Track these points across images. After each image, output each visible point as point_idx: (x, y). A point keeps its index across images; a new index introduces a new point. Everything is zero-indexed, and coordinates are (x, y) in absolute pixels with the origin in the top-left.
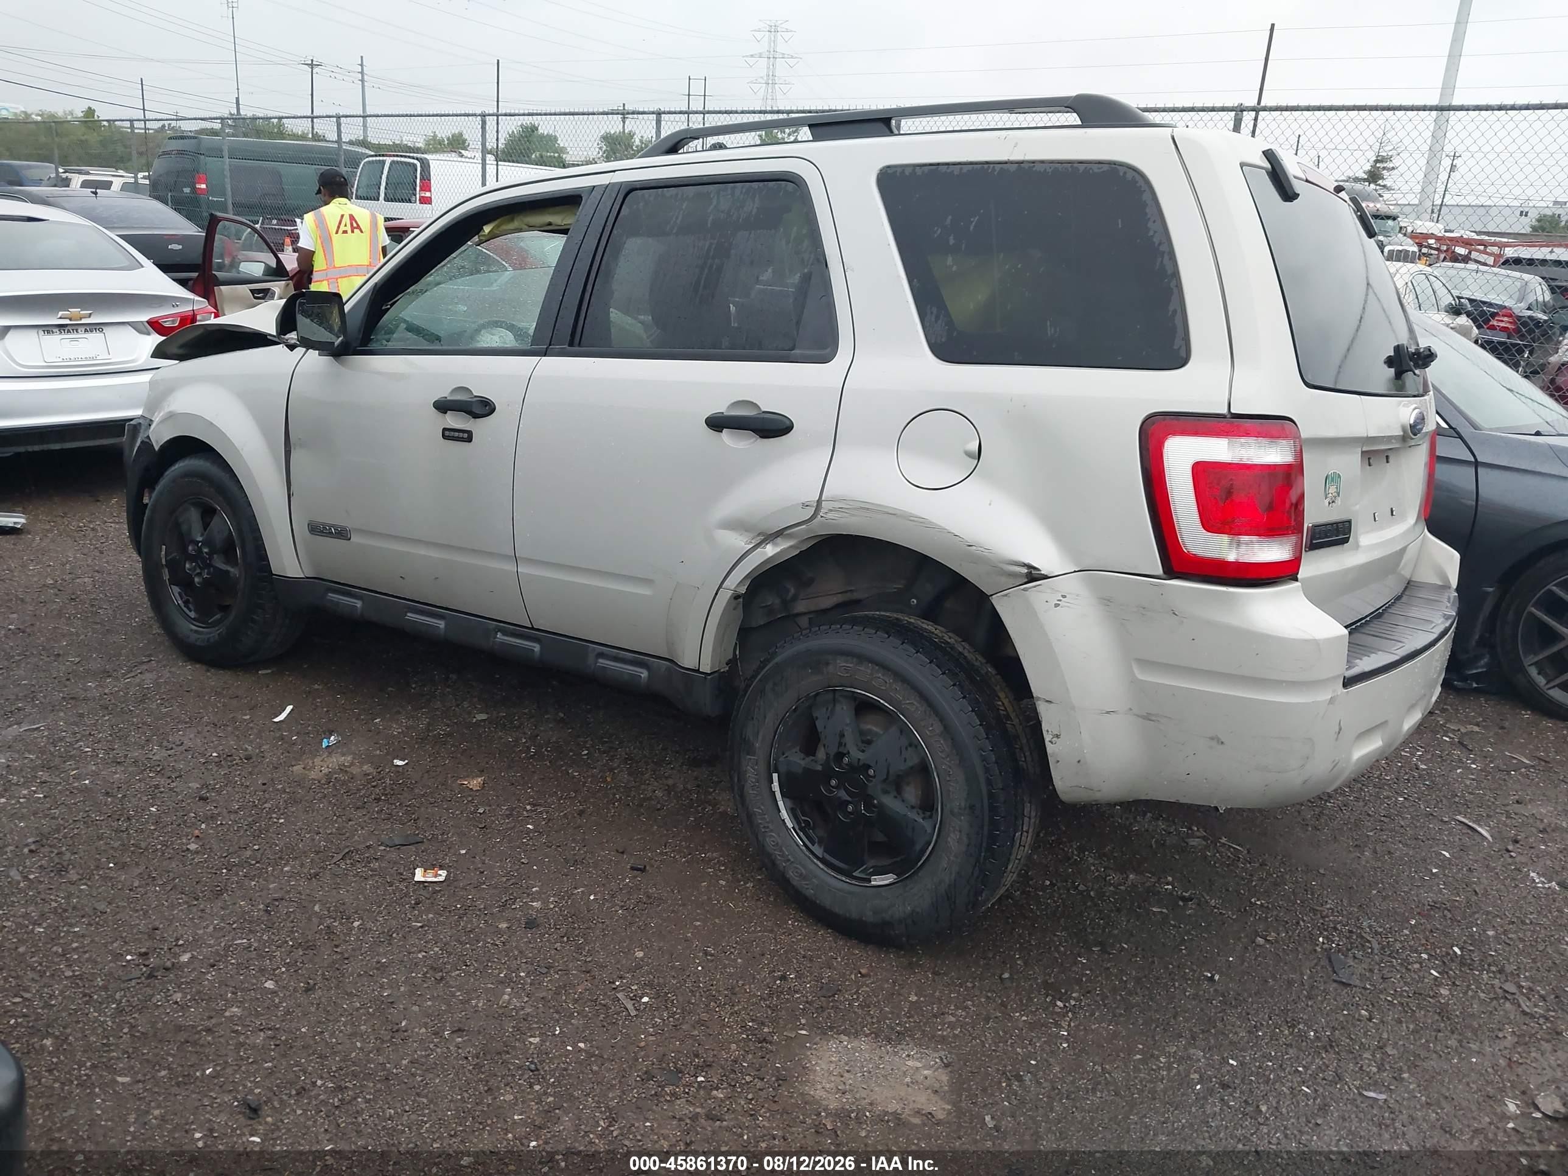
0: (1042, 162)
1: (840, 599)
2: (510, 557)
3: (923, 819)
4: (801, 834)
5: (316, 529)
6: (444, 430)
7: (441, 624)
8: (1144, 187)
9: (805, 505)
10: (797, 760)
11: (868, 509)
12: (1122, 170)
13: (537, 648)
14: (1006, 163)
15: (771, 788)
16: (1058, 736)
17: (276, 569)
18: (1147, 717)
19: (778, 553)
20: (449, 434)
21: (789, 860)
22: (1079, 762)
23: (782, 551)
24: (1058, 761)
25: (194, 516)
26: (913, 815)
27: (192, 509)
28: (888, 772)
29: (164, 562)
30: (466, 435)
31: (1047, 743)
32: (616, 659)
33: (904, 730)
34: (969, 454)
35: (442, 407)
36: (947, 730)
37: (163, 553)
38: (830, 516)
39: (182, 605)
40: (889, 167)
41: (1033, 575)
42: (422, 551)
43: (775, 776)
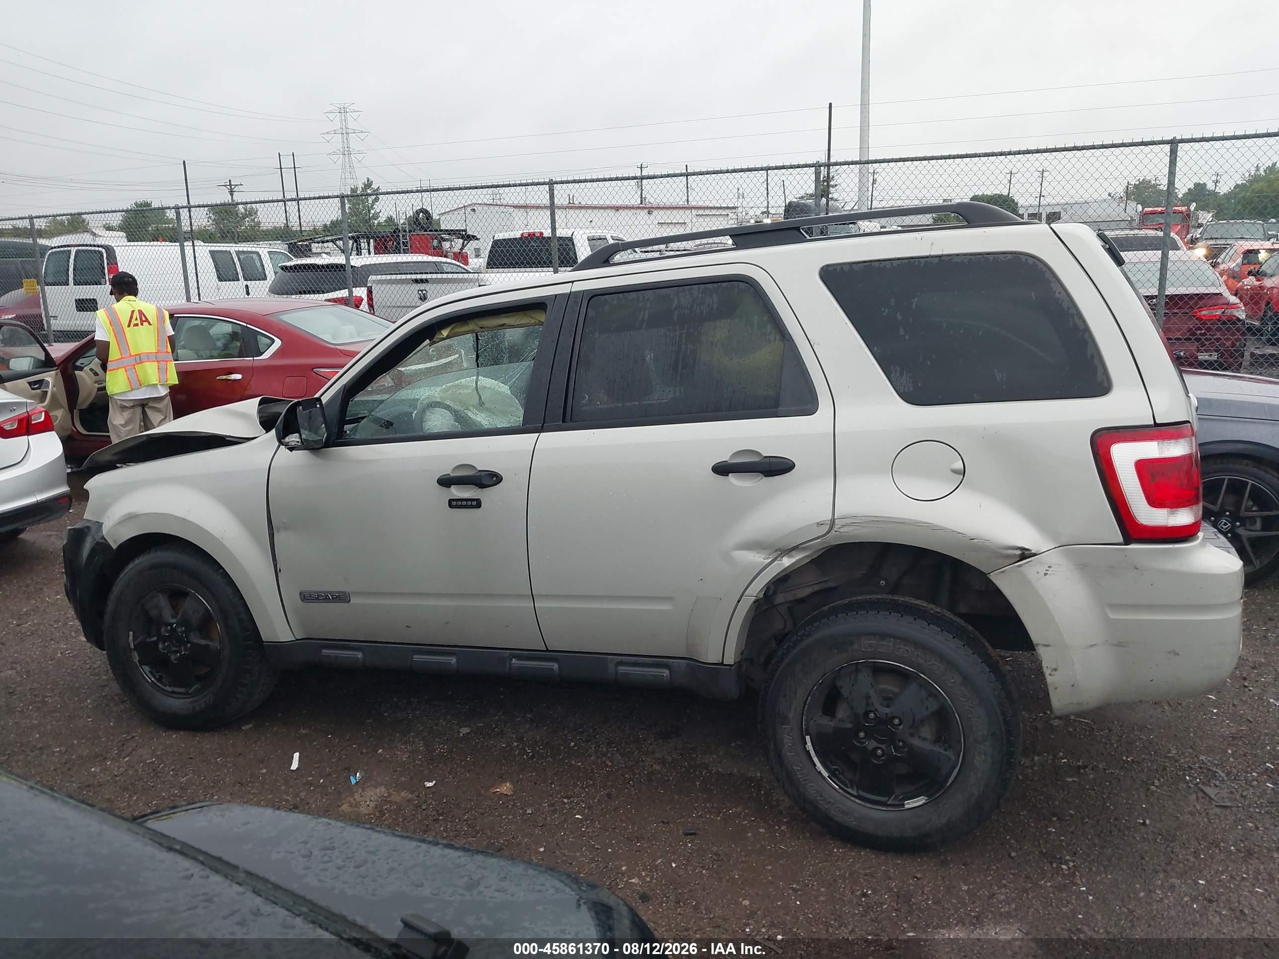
0: (958, 255)
1: (816, 588)
2: (527, 596)
3: (945, 750)
4: (835, 780)
5: (306, 597)
6: (450, 501)
7: (453, 660)
8: (1044, 269)
9: (820, 524)
10: (826, 723)
11: (878, 521)
12: (1023, 258)
13: (555, 666)
14: (927, 257)
15: (805, 748)
16: (1055, 670)
17: (266, 635)
18: (1120, 645)
19: (792, 564)
20: (454, 504)
21: (830, 802)
22: (1073, 686)
23: (797, 561)
24: (1056, 688)
25: (163, 601)
26: (937, 749)
27: (160, 596)
28: (914, 720)
29: (132, 646)
30: (474, 503)
31: (1047, 676)
32: (635, 664)
33: (924, 685)
34: (955, 472)
35: (445, 482)
36: (966, 680)
37: (131, 638)
38: (842, 530)
39: (155, 681)
40: (828, 266)
41: (1025, 554)
42: (432, 602)
43: (808, 738)
